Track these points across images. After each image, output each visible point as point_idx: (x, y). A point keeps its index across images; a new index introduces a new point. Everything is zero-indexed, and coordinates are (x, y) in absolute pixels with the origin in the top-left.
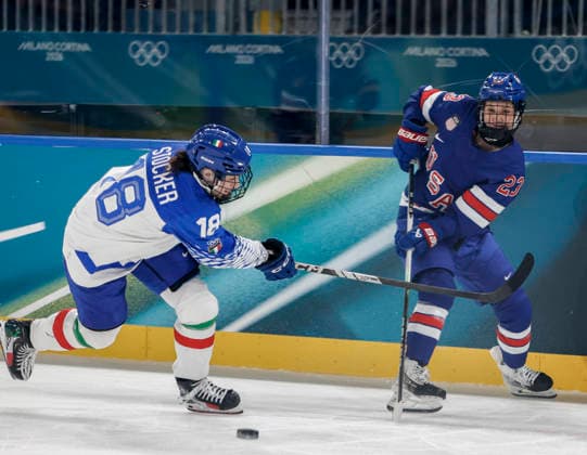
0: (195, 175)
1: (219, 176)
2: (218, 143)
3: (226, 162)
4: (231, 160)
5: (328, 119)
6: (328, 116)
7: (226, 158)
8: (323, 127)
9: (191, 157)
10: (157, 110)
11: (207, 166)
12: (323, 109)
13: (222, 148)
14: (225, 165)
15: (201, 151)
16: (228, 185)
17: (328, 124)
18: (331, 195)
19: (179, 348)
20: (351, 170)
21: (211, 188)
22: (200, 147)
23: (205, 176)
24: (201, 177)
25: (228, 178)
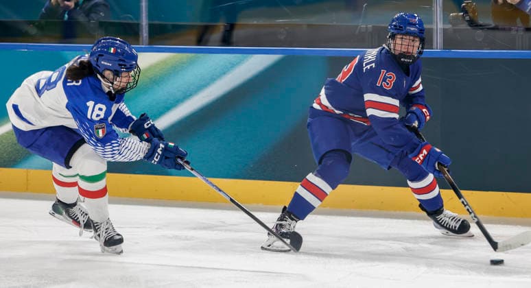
0: (99, 76)
1: (117, 73)
2: (112, 50)
3: (121, 63)
4: (124, 61)
5: (147, 29)
6: (147, 27)
7: (120, 60)
8: (145, 33)
9: (94, 64)
10: (30, 24)
11: (107, 68)
12: (144, 22)
13: (116, 53)
14: (120, 65)
15: (100, 58)
16: (124, 80)
17: (147, 32)
18: (151, 79)
19: (56, 186)
20: (164, 62)
21: (112, 83)
22: (99, 55)
23: (106, 76)
24: (103, 77)
25: (124, 74)
